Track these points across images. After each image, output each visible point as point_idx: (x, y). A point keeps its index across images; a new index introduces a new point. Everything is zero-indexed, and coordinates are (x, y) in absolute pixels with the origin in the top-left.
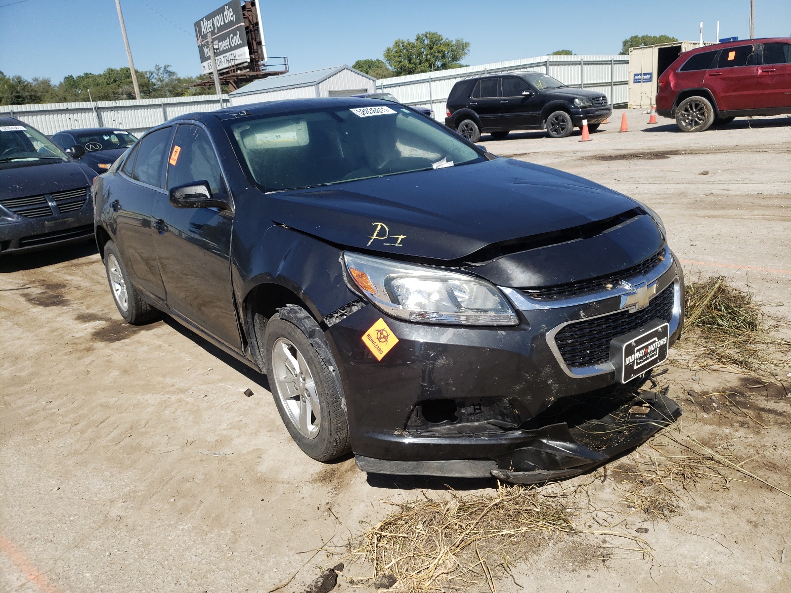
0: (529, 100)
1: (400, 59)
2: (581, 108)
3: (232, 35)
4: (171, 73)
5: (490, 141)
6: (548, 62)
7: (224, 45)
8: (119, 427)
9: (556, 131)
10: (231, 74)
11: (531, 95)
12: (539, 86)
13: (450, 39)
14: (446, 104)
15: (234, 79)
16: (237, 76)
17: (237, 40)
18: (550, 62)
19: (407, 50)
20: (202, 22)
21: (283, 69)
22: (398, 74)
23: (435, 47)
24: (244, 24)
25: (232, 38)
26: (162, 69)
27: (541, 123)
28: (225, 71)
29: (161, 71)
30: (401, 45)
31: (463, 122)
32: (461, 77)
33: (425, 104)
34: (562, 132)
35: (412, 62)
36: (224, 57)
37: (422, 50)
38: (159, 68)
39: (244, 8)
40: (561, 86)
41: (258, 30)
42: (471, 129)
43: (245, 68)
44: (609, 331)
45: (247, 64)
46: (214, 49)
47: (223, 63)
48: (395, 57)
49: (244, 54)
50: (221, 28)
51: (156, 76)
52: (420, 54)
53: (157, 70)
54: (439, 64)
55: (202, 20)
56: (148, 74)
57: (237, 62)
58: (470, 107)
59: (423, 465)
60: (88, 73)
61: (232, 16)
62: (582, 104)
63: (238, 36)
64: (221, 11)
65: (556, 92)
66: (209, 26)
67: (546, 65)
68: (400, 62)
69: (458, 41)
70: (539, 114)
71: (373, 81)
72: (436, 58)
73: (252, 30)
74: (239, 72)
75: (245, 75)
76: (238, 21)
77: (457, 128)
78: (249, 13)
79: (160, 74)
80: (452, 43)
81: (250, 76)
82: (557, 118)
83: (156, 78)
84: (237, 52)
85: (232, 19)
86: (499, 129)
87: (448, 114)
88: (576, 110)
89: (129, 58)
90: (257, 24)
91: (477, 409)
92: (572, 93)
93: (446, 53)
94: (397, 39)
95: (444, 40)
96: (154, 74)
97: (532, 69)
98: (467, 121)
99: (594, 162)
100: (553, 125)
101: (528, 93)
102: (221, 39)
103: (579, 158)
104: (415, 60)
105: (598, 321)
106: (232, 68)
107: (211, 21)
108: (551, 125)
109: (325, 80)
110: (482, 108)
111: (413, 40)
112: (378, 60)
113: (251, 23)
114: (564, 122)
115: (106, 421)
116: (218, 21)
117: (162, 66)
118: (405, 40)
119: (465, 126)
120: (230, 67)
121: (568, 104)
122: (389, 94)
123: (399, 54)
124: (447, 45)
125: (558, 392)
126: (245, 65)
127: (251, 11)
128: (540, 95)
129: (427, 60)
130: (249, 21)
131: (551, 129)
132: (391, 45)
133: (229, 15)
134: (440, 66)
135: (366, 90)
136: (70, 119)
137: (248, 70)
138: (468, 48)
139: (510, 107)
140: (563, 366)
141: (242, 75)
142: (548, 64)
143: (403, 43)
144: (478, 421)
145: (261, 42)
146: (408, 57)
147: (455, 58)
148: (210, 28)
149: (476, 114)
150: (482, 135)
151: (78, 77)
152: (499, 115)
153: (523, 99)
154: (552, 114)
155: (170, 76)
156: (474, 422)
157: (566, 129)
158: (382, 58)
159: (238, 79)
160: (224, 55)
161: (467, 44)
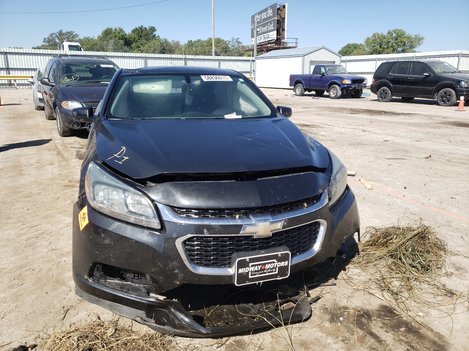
0: (428, 79)
1: (375, 45)
2: (465, 88)
3: (269, 24)
4: (239, 43)
5: (397, 102)
6: (460, 54)
7: (264, 29)
8: (39, 231)
9: (443, 101)
10: (265, 46)
11: (430, 76)
12: (438, 70)
13: (411, 34)
14: (373, 75)
15: (266, 49)
16: (268, 47)
17: (271, 27)
18: (462, 54)
19: (380, 40)
20: (255, 16)
21: (294, 45)
22: (372, 53)
23: (399, 39)
24: (277, 18)
25: (269, 26)
26: (235, 40)
27: (434, 95)
28: (262, 44)
29: (234, 41)
30: (377, 36)
31: (382, 88)
32: (386, 60)
33: (362, 74)
34: (447, 103)
35: (382, 47)
36: (263, 36)
37: (390, 40)
38: (234, 40)
39: (278, 9)
40: (455, 72)
41: (284, 21)
42: (386, 93)
43: (273, 43)
44: (232, 247)
45: (274, 41)
46: (257, 31)
47: (261, 39)
48: (371, 43)
49: (273, 35)
50: (265, 20)
51: (231, 44)
52: (389, 42)
53: (232, 40)
54: (400, 49)
55: (256, 14)
56: (227, 42)
57: (269, 39)
58: (388, 79)
59: (101, 301)
60: (200, 39)
61: (271, 13)
62: (466, 85)
63: (272, 25)
64: (266, 10)
65: (450, 75)
66: (259, 18)
67: (458, 57)
68: (374, 46)
69: (416, 36)
70: (433, 89)
71: (340, 57)
72: (399, 46)
73: (281, 22)
74: (269, 45)
75: (272, 47)
76: (274, 16)
77: (378, 91)
78: (281, 12)
79: (233, 43)
80: (412, 37)
81: (274, 48)
82: (445, 93)
83: (231, 45)
84: (271, 34)
85: (271, 15)
86: (405, 95)
87: (373, 82)
88: (460, 89)
89: (213, 33)
90: (284, 18)
91: (136, 276)
92: (460, 77)
93: (406, 43)
94: (375, 32)
95: (407, 34)
96: (230, 42)
97: (438, 59)
98: (384, 88)
99: (450, 126)
100: (442, 97)
101: (428, 74)
102: (263, 26)
103: (442, 122)
104: (384, 46)
105: (222, 239)
106: (265, 43)
107: (260, 15)
108: (440, 97)
109: (309, 54)
110: (395, 81)
111: (385, 33)
112: (361, 44)
113: (281, 18)
114: (450, 96)
115: (37, 226)
116: (264, 16)
117: (235, 38)
118: (380, 33)
119: (382, 91)
120: (265, 42)
121: (456, 84)
122: (341, 66)
123: (374, 41)
124: (408, 38)
125: (183, 279)
126: (273, 41)
127: (282, 11)
128: (437, 76)
129: (392, 47)
130: (280, 16)
131: (440, 100)
132: (370, 36)
133: (270, 12)
134: (400, 51)
135: (334, 62)
136: (171, 63)
137: (274, 44)
138: (422, 41)
139: (415, 82)
140: (187, 263)
141: (270, 47)
142: (460, 56)
143: (378, 35)
144: (138, 284)
145: (285, 29)
146: (380, 43)
147: (412, 47)
148: (259, 19)
149: (391, 84)
150: (393, 97)
151: (195, 41)
152: (406, 86)
153: (424, 77)
154: (443, 90)
155: (238, 44)
156: (136, 283)
157: (450, 102)
158: (363, 43)
159: (268, 49)
160: (263, 35)
161: (422, 38)
